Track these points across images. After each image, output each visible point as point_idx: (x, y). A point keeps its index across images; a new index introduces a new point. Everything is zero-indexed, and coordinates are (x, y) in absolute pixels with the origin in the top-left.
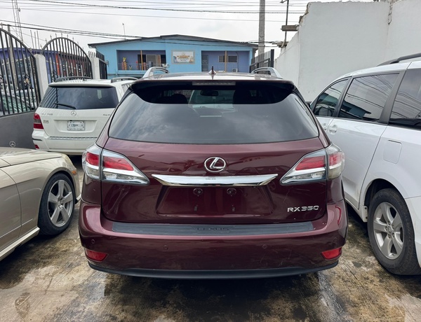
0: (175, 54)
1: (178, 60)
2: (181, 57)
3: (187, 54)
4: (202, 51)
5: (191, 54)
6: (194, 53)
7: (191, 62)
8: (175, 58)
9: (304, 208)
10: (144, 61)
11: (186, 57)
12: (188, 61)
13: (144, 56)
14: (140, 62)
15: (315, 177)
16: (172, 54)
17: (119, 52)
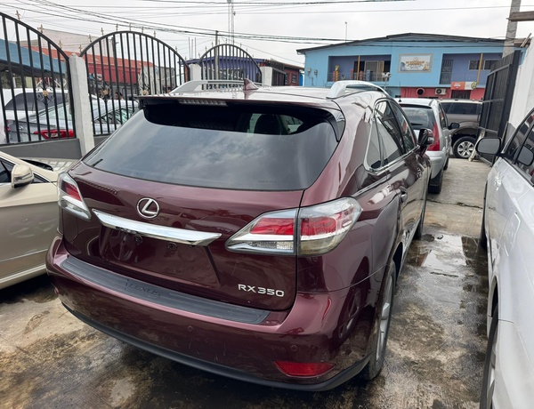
0: (405, 59)
1: (407, 67)
2: (412, 64)
3: (421, 58)
4: (444, 55)
5: (426, 59)
6: (431, 59)
7: (425, 70)
8: (403, 64)
9: (262, 290)
10: (362, 69)
11: (419, 63)
12: (422, 68)
13: (362, 64)
14: (355, 71)
15: (281, 249)
16: (400, 60)
17: (332, 59)
